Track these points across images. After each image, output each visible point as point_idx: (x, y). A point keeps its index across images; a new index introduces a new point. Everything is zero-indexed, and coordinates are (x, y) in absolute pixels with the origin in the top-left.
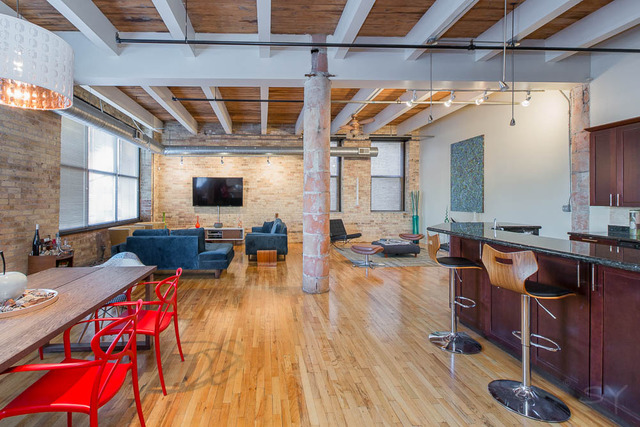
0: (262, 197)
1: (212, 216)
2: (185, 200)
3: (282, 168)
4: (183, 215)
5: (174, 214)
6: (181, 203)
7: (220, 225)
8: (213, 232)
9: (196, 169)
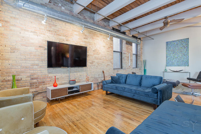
0: (96, 61)
1: (63, 75)
2: (37, 62)
3: (104, 44)
4: (35, 76)
5: (24, 77)
6: (33, 65)
7: (74, 82)
8: (69, 88)
9: (48, 34)
